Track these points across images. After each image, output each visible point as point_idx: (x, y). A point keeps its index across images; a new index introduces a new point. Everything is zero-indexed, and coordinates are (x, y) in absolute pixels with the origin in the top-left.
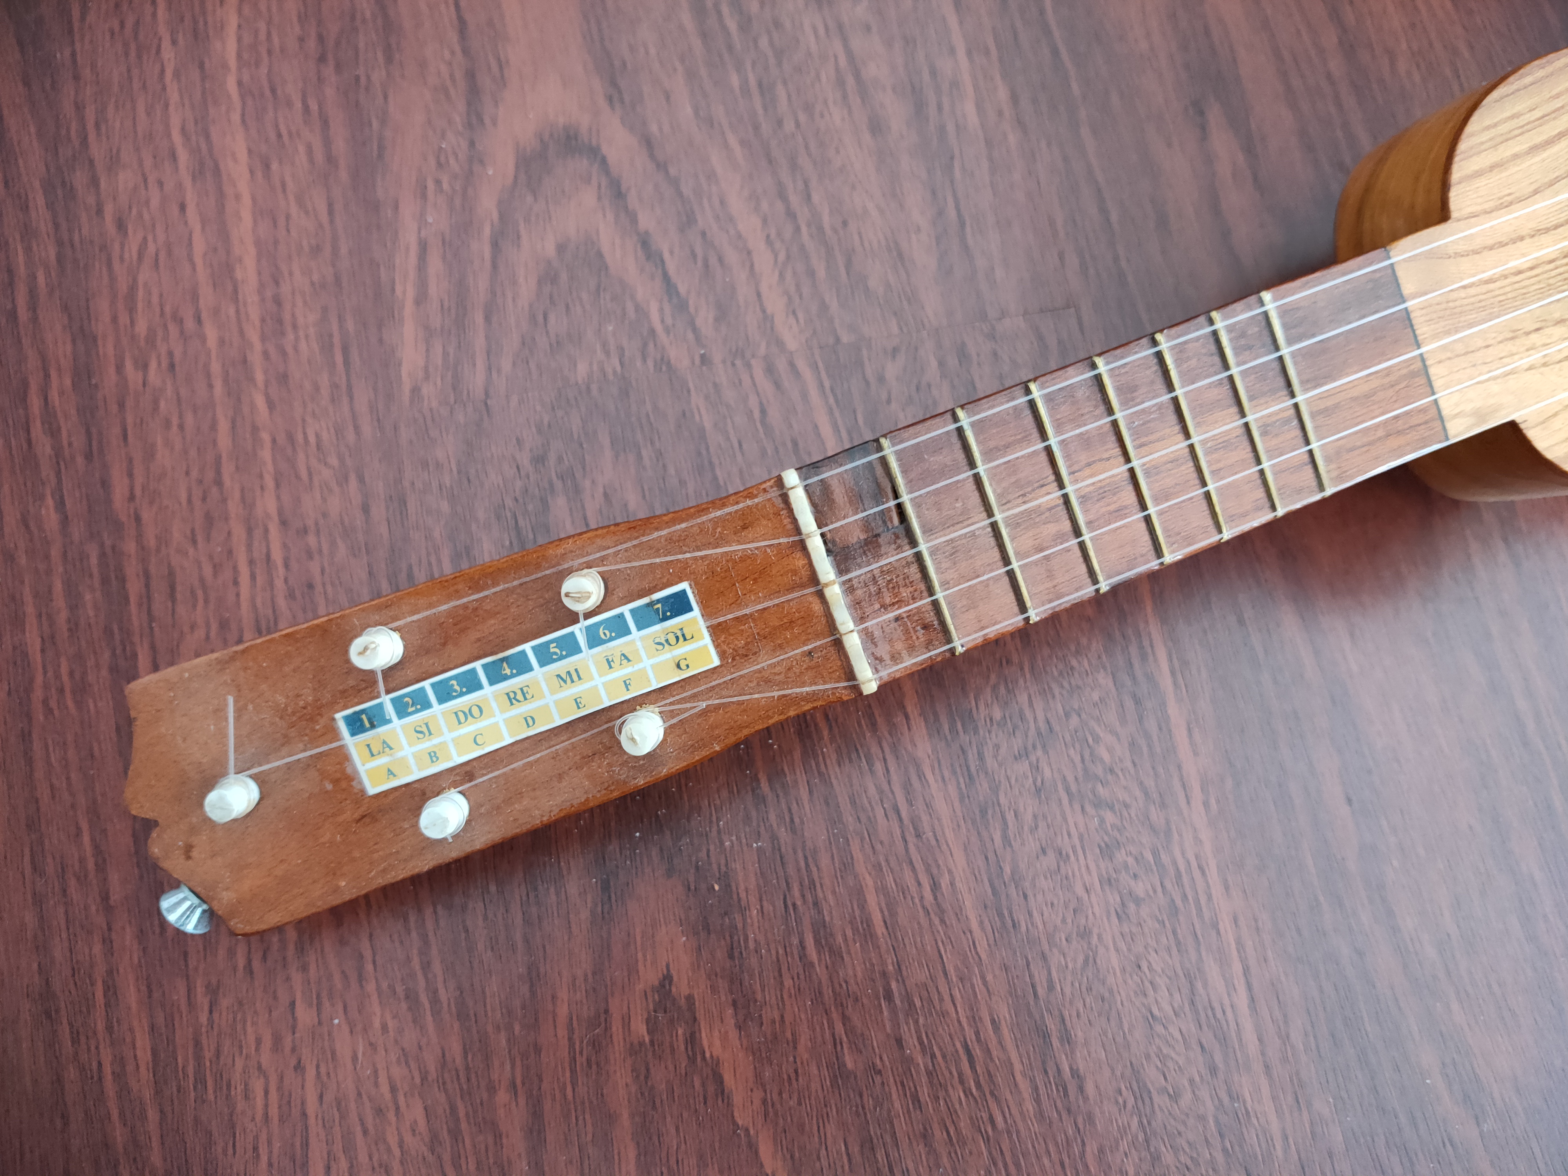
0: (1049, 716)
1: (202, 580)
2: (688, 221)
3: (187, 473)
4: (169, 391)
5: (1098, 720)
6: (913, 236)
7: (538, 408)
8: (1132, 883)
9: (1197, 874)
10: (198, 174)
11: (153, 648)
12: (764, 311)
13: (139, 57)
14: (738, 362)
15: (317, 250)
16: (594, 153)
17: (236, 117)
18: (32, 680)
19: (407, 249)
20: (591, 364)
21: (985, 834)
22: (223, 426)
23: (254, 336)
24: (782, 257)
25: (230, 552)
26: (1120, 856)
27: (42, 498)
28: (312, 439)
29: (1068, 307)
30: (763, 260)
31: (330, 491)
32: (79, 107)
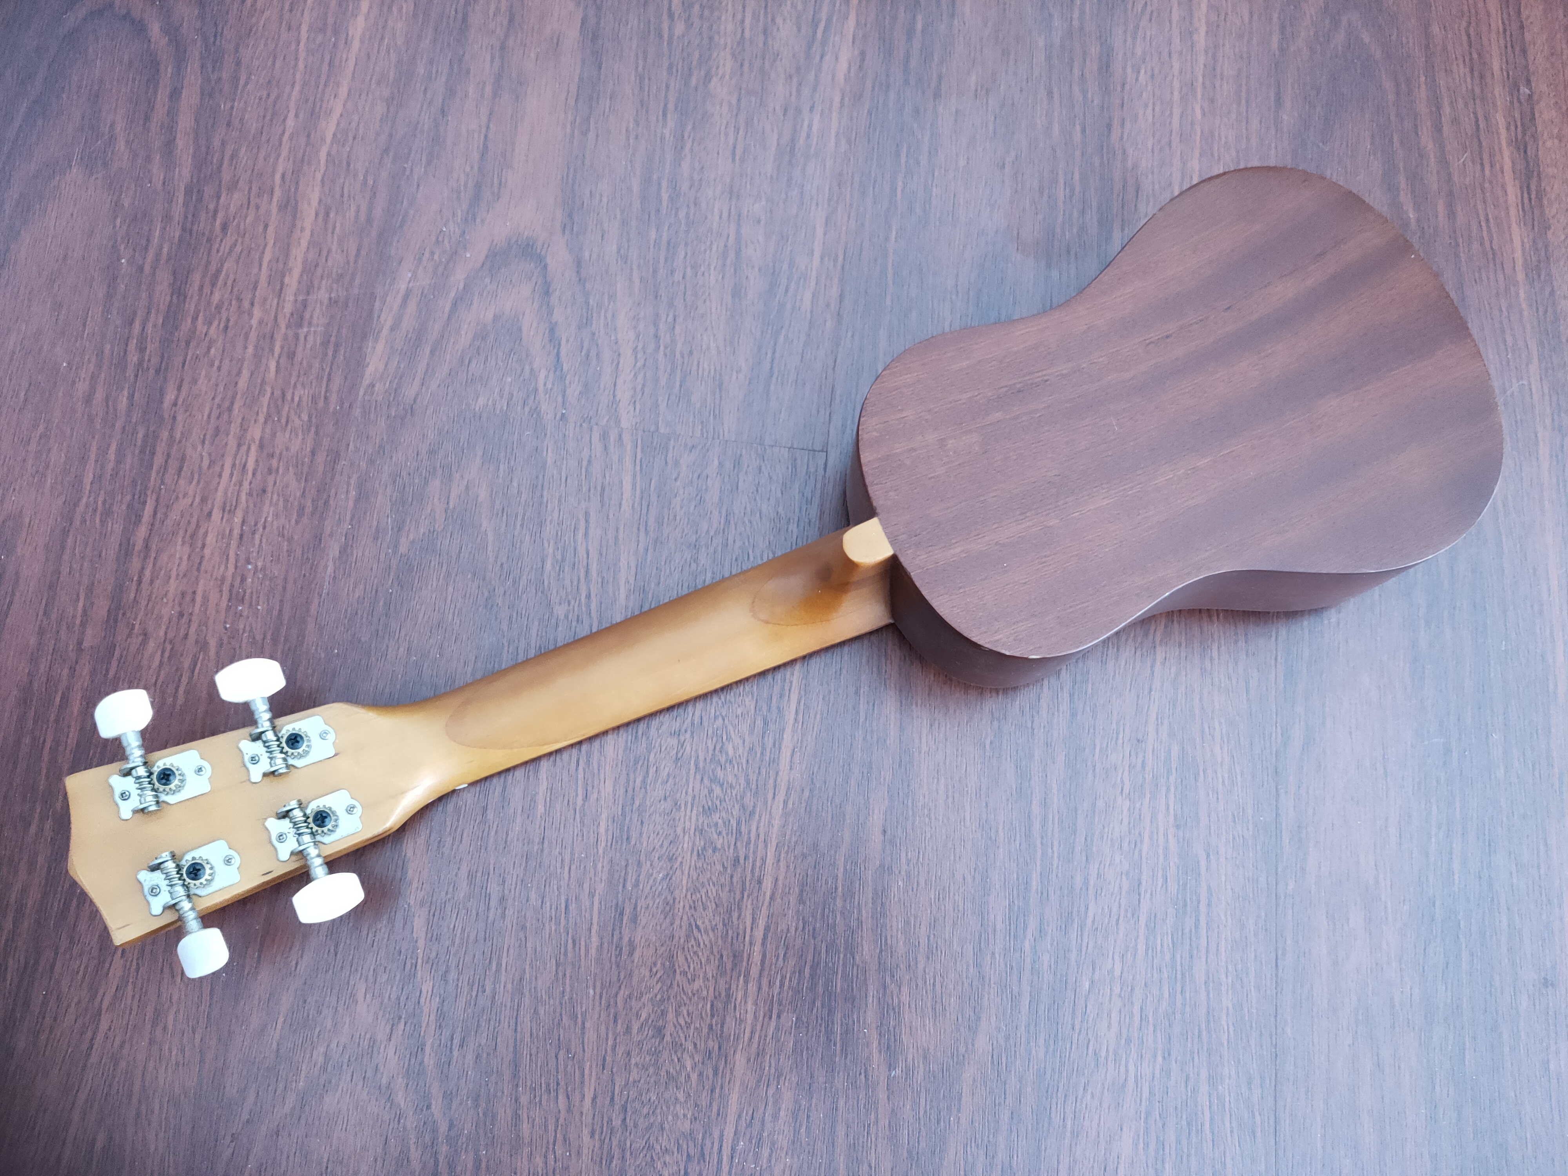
0: (703, 714)
1: (200, 467)
2: (586, 322)
3: (213, 399)
4: (219, 344)
5: (734, 727)
6: (734, 373)
7: (444, 419)
8: (716, 836)
9: (761, 845)
10: (283, 207)
11: (157, 500)
12: (614, 396)
13: (271, 120)
14: (584, 425)
15: (341, 276)
16: (540, 260)
17: (319, 177)
18: (79, 500)
19: (398, 292)
20: (488, 400)
21: (632, 776)
22: (245, 374)
23: (283, 324)
24: (639, 364)
25: (223, 456)
26: (716, 817)
27: (122, 389)
28: (296, 399)
29: (822, 451)
30: (627, 361)
31: (297, 435)
32: (223, 143)
